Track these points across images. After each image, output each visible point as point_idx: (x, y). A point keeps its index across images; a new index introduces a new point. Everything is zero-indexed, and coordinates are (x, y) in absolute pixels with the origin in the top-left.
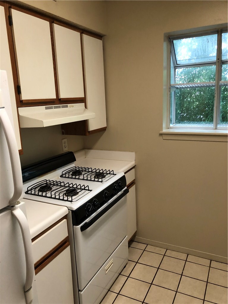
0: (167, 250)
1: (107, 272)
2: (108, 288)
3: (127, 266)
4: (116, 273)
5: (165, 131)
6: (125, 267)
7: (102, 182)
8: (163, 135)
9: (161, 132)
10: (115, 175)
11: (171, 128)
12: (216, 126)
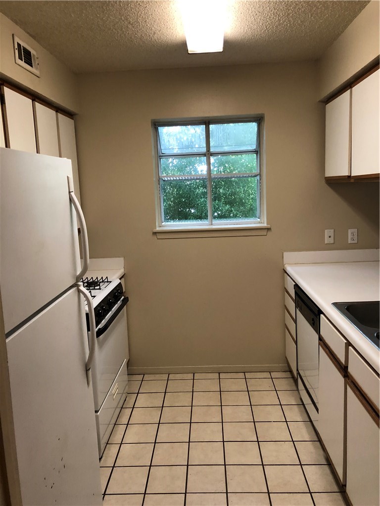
0: (169, 374)
1: (114, 397)
2: (113, 421)
3: (127, 399)
4: (117, 407)
5: (158, 229)
6: (125, 400)
7: (100, 289)
8: (157, 234)
9: (155, 230)
10: (110, 282)
11: (163, 226)
12: (212, 221)
